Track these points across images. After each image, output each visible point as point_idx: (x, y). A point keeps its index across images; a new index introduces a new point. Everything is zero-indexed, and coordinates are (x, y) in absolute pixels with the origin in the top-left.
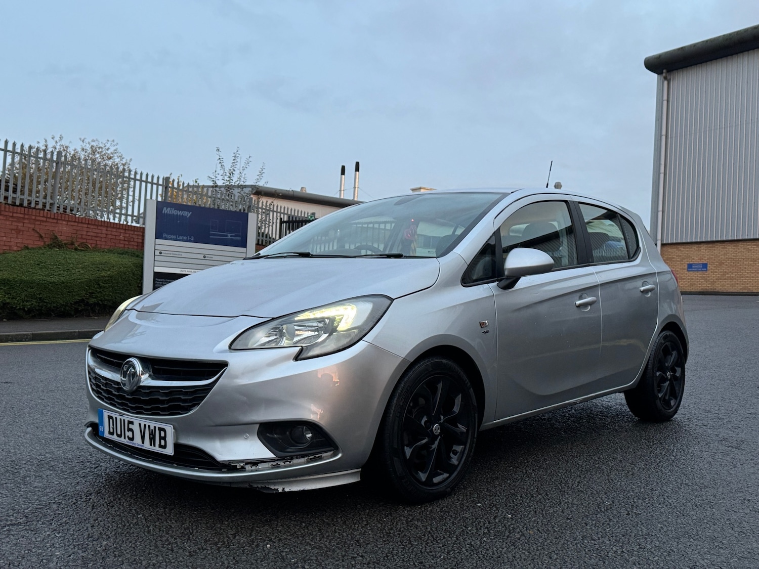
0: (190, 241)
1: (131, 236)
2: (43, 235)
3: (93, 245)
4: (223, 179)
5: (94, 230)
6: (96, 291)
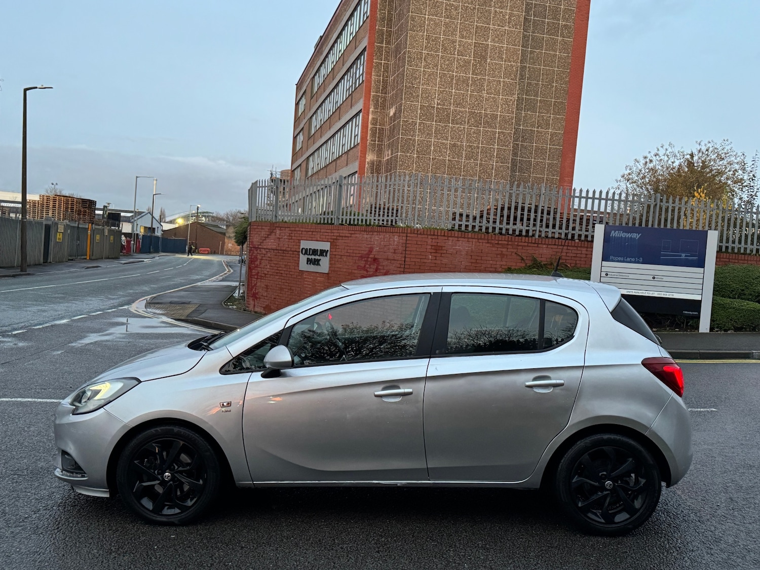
0: (638, 263)
2: (525, 258)
3: (572, 265)
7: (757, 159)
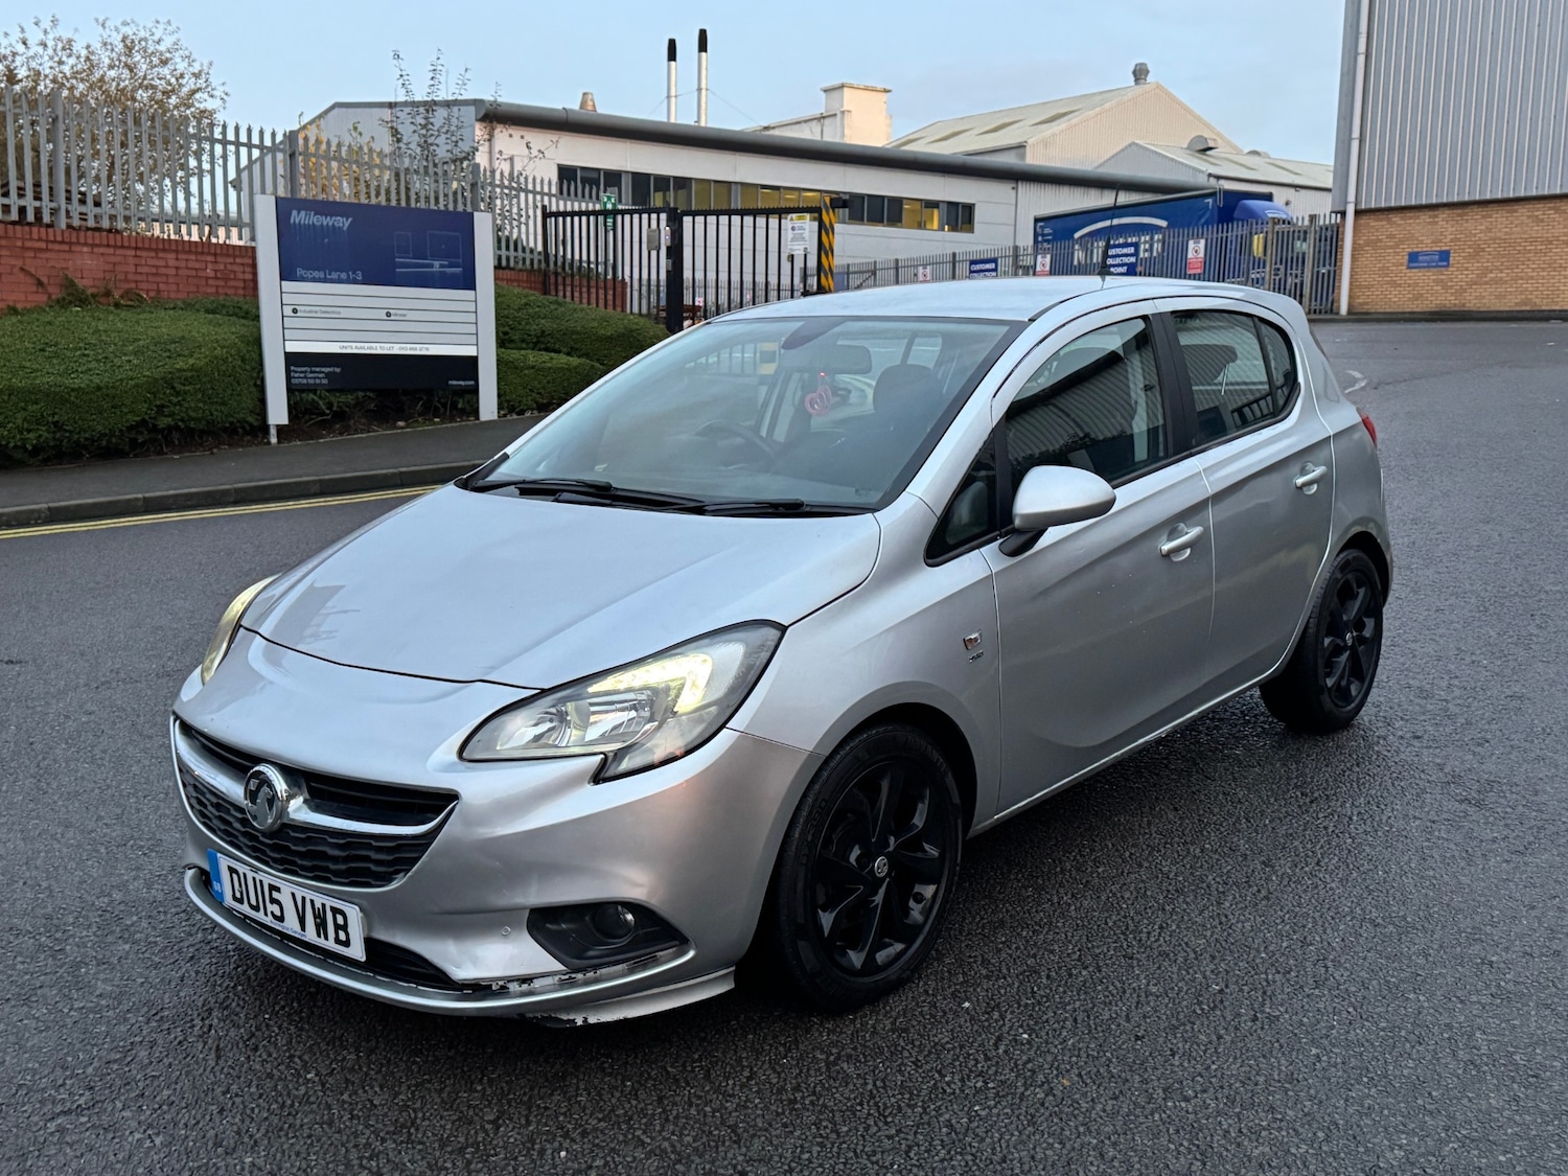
0: (355, 282)
1: (229, 267)
2: (45, 280)
3: (152, 294)
4: (412, 123)
5: (150, 262)
6: (170, 401)
7: (439, 68)
